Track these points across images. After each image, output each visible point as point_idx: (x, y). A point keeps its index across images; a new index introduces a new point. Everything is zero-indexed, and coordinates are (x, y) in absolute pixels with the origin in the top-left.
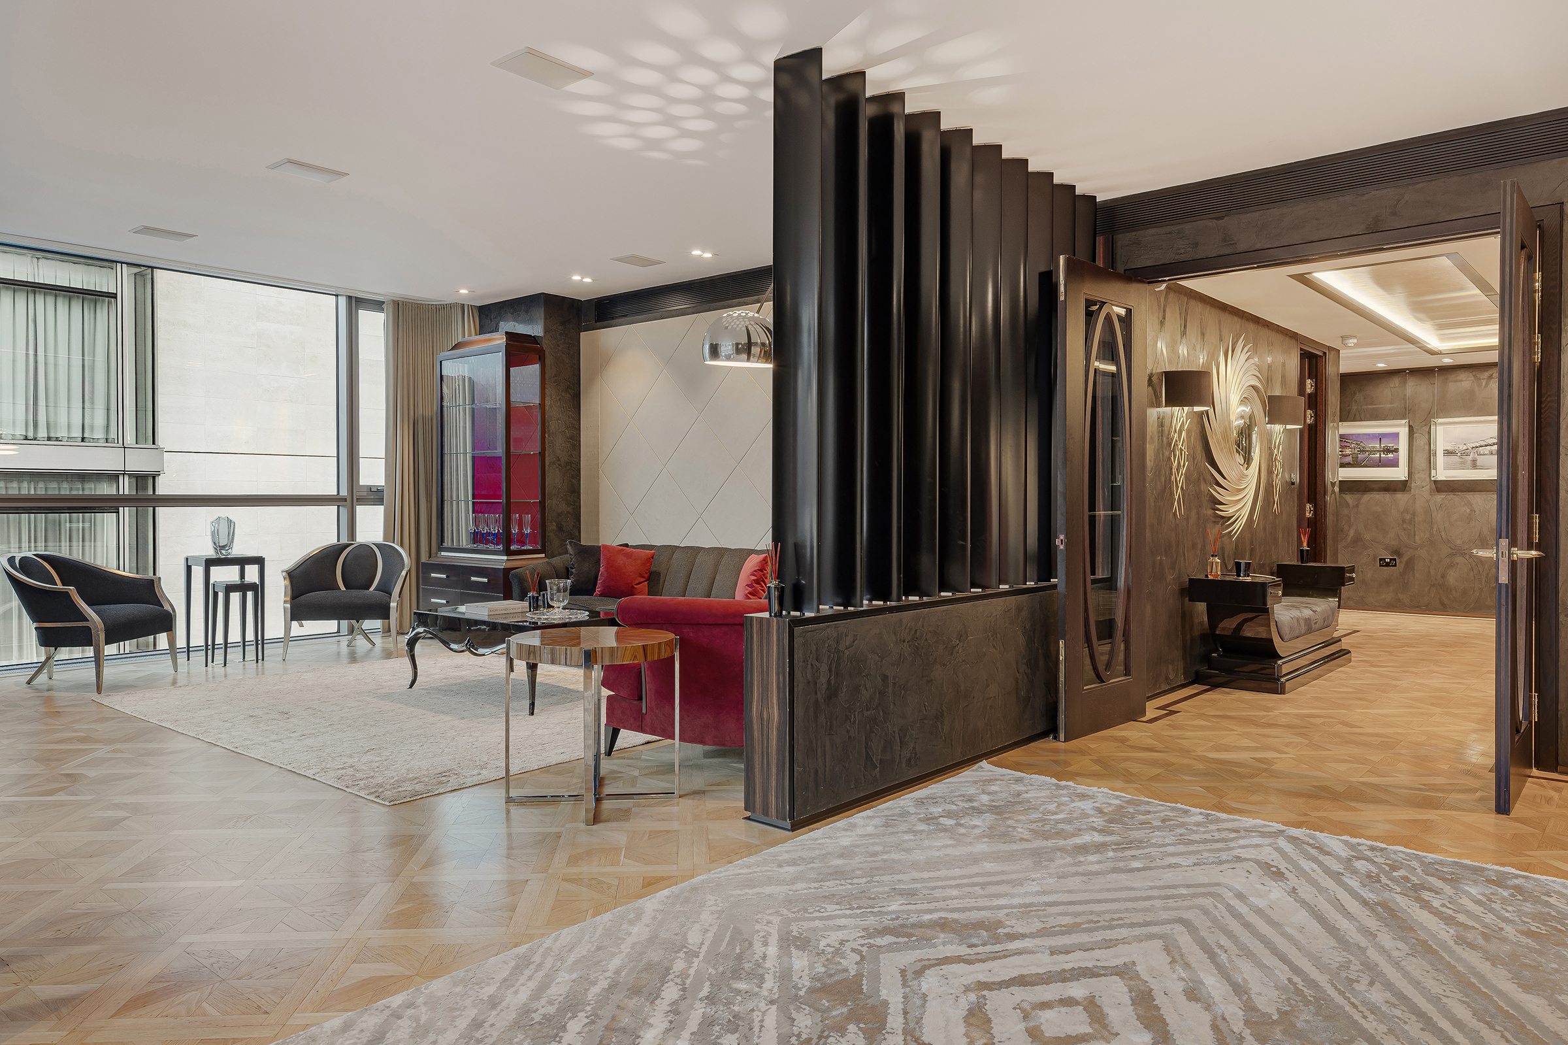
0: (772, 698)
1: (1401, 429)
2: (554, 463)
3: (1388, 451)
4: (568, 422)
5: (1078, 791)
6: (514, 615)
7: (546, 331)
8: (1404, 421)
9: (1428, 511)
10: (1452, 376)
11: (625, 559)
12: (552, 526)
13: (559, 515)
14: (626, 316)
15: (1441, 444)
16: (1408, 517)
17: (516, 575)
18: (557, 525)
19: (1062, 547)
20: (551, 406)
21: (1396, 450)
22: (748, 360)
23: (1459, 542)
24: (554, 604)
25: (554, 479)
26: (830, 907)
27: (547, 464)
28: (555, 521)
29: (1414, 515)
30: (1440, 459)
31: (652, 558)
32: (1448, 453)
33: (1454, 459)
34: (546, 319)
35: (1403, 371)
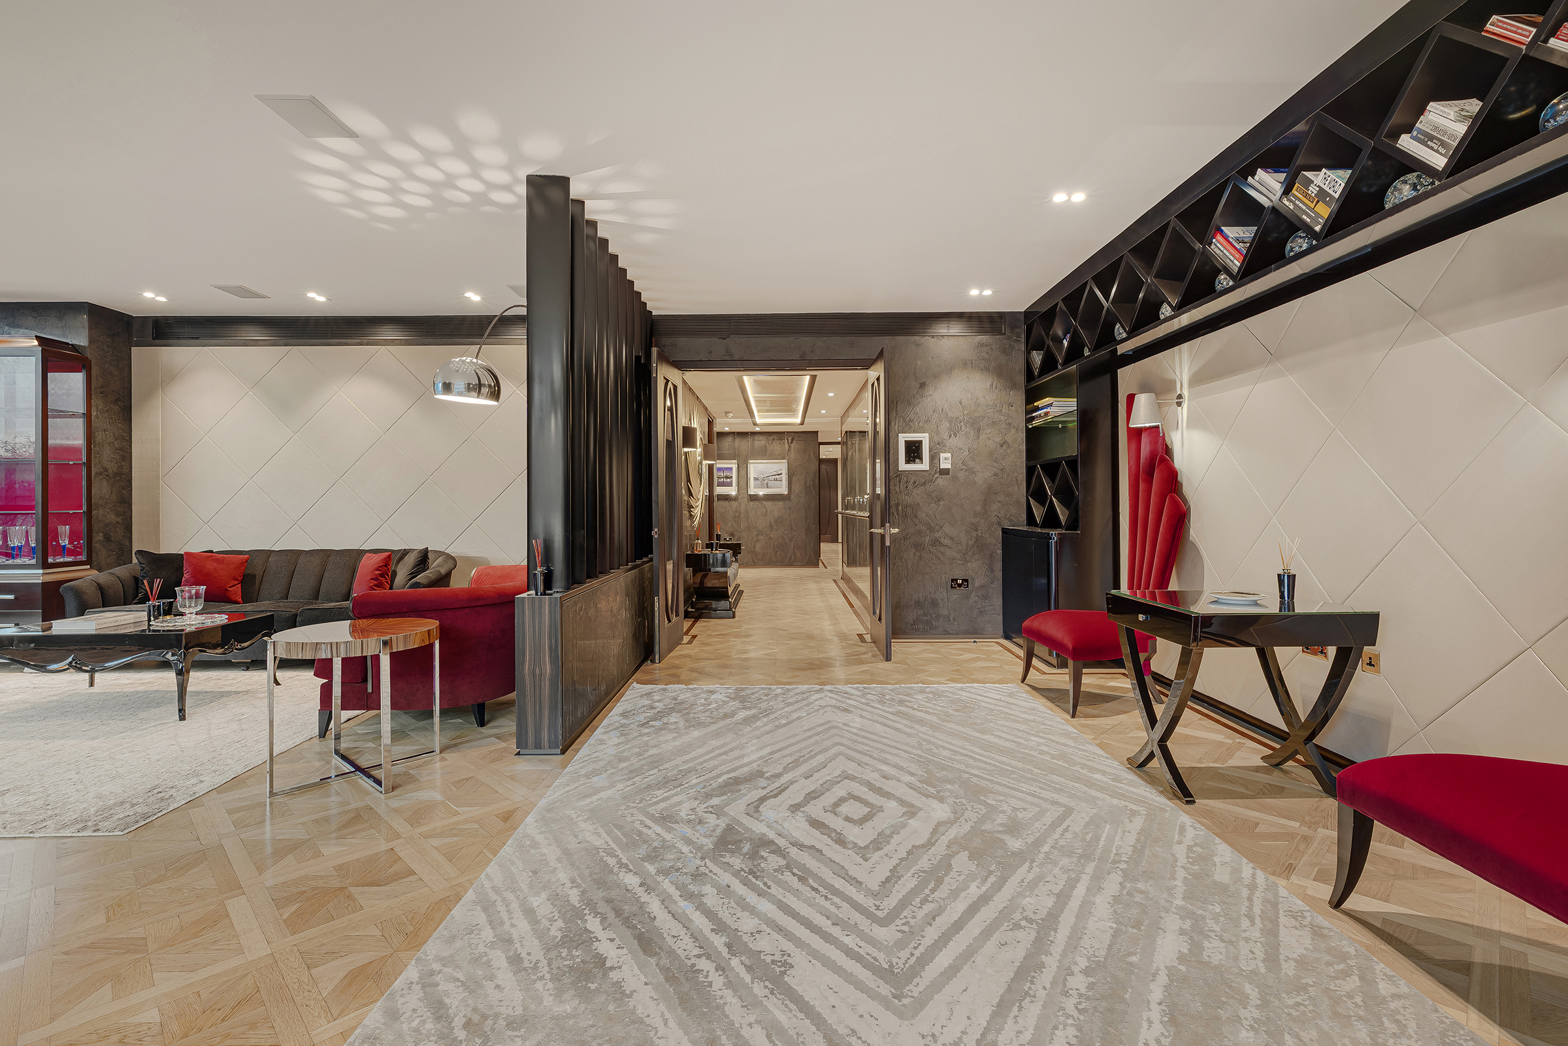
0: (545, 657)
1: (733, 465)
2: (101, 474)
3: (727, 477)
4: (117, 434)
5: (705, 689)
6: (124, 627)
7: (91, 340)
8: (735, 461)
9: (747, 511)
10: (756, 438)
11: (215, 565)
12: (98, 537)
13: (107, 525)
14: (197, 338)
15: (752, 475)
16: (737, 514)
17: (71, 589)
18: (105, 535)
19: (656, 536)
20: (97, 417)
21: (731, 477)
22: (478, 397)
23: (761, 528)
24: (187, 611)
25: (101, 489)
26: (659, 793)
27: (93, 474)
28: (102, 532)
29: (740, 513)
30: (752, 482)
31: (246, 562)
32: (756, 479)
33: (759, 482)
34: (90, 329)
35: (734, 433)
